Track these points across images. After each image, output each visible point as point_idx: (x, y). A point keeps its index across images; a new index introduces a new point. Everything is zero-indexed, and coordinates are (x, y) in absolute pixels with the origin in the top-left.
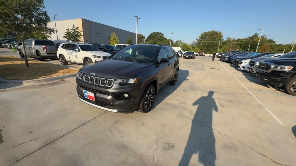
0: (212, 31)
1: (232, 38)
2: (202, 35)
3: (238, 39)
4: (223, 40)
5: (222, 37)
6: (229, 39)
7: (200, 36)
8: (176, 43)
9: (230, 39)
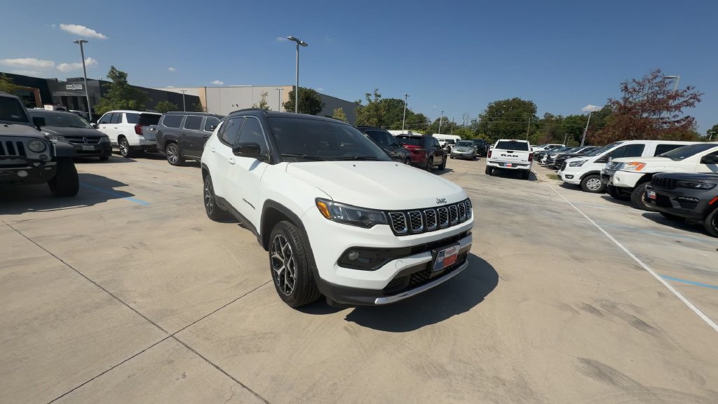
0: (514, 99)
1: (556, 114)
2: (491, 107)
3: (568, 118)
4: (537, 118)
5: (535, 112)
6: (549, 117)
7: (487, 109)
8: (434, 123)
9: (552, 117)
